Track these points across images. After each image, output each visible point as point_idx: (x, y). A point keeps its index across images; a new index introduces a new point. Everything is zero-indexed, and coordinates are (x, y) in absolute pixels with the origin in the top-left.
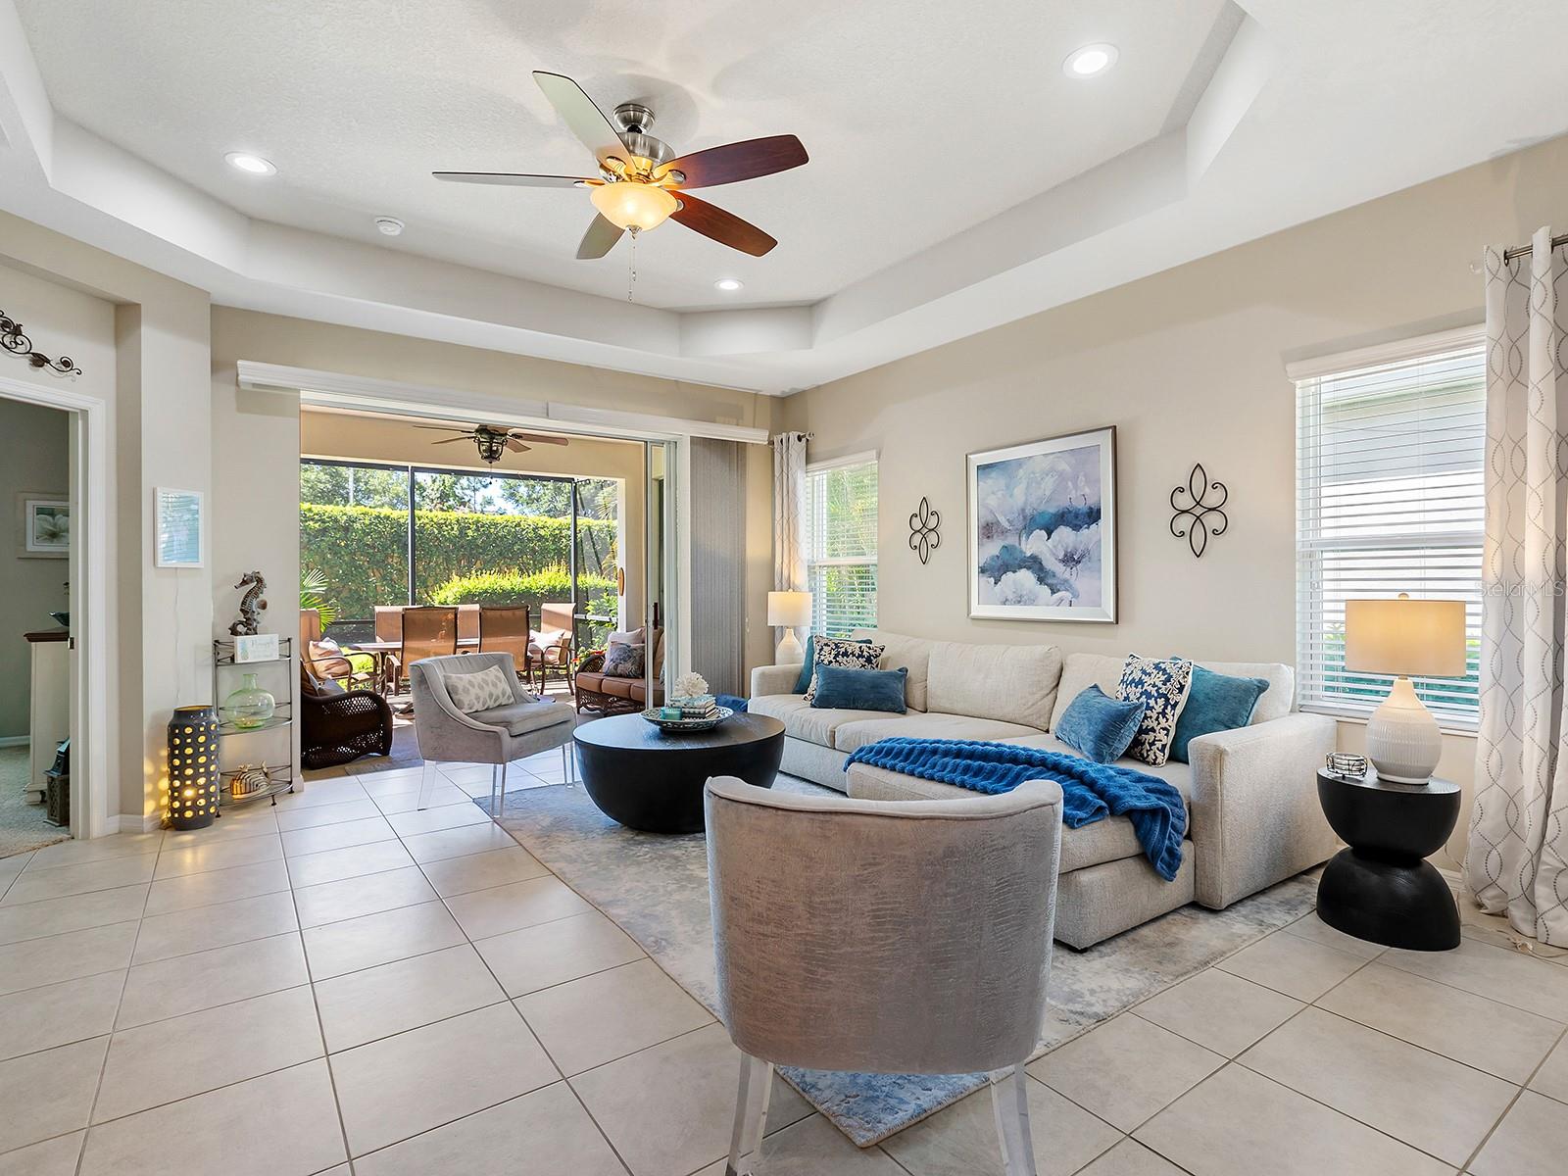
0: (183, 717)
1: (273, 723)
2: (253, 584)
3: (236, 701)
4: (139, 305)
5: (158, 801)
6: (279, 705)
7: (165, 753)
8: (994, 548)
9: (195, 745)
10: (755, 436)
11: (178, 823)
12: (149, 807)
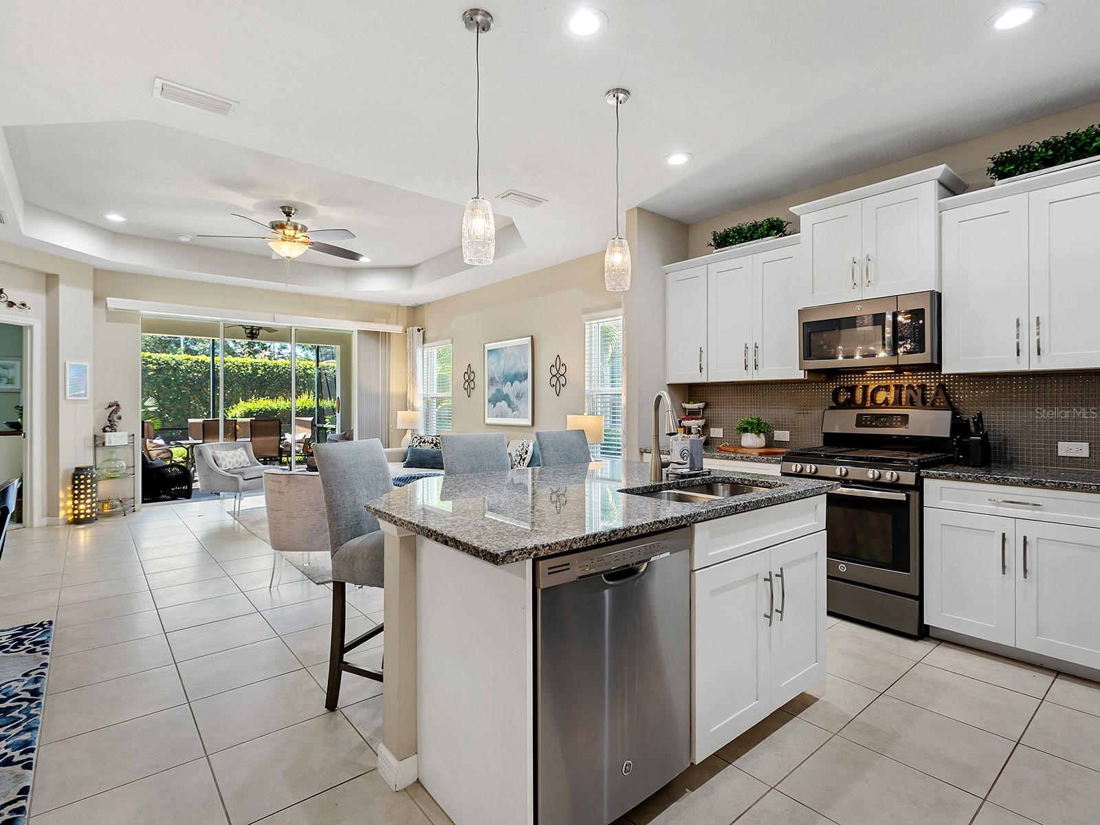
0: (79, 471)
1: (125, 476)
2: (115, 407)
3: (106, 464)
4: (58, 275)
5: (66, 511)
6: (128, 468)
7: (70, 488)
8: (493, 391)
9: (86, 484)
10: (396, 329)
11: (77, 521)
12: (62, 514)
